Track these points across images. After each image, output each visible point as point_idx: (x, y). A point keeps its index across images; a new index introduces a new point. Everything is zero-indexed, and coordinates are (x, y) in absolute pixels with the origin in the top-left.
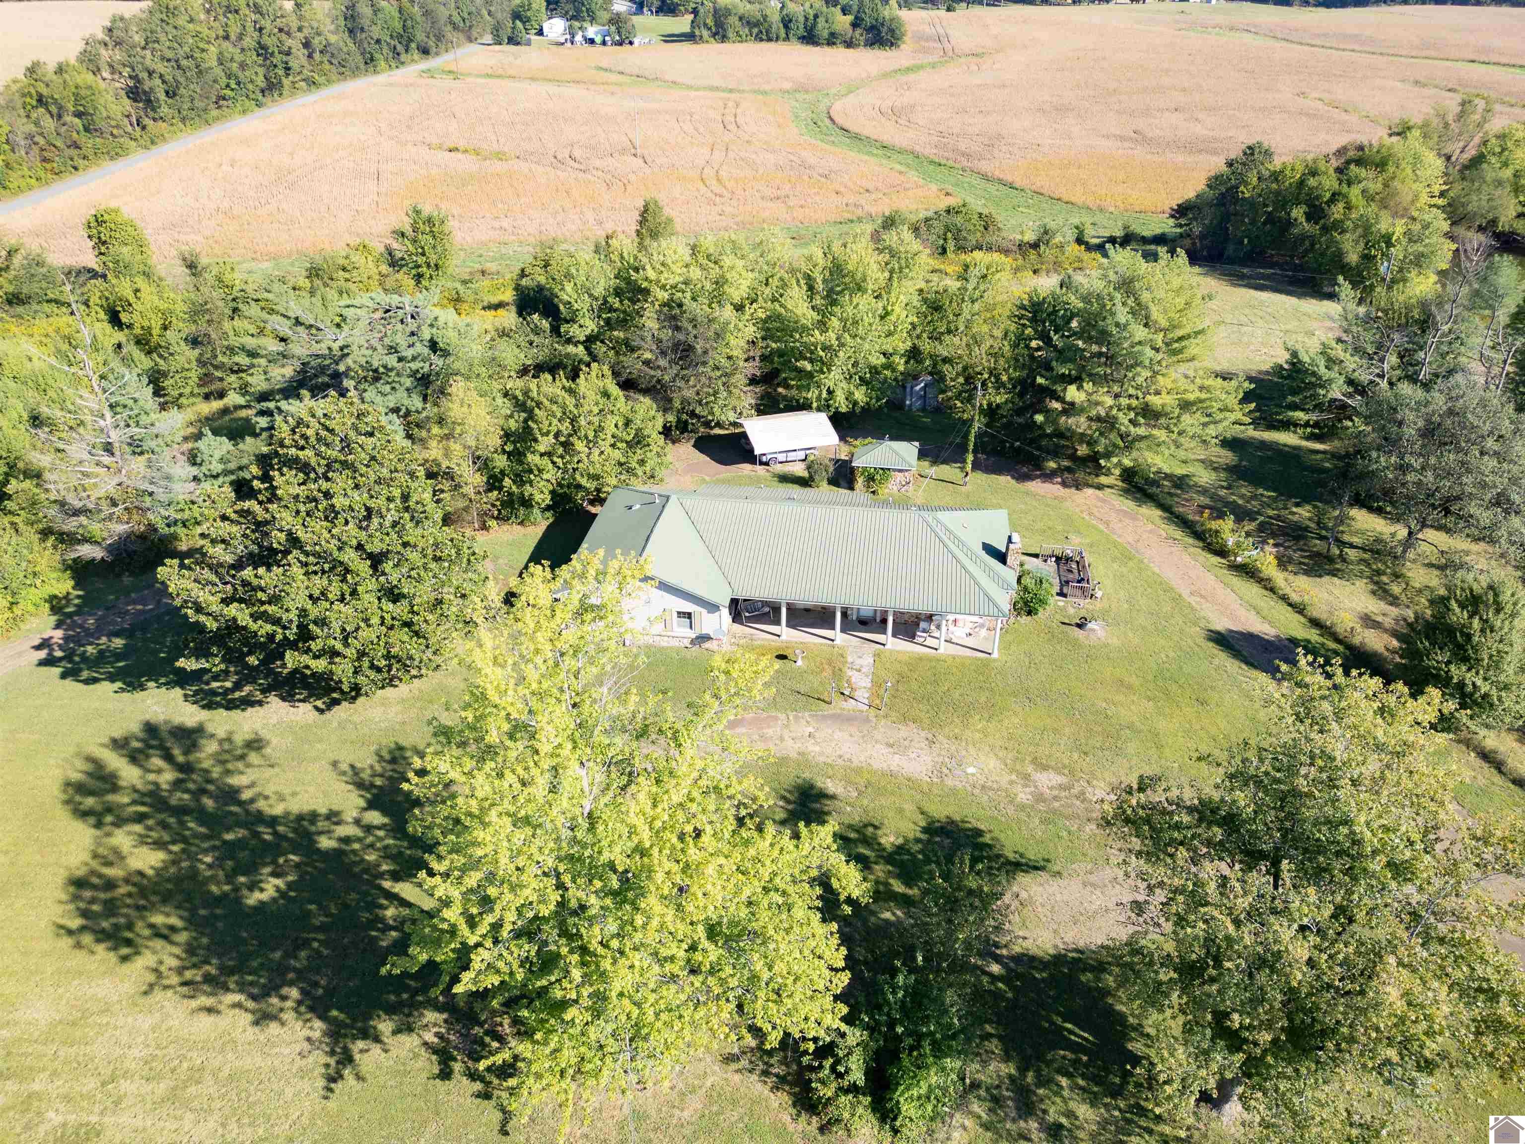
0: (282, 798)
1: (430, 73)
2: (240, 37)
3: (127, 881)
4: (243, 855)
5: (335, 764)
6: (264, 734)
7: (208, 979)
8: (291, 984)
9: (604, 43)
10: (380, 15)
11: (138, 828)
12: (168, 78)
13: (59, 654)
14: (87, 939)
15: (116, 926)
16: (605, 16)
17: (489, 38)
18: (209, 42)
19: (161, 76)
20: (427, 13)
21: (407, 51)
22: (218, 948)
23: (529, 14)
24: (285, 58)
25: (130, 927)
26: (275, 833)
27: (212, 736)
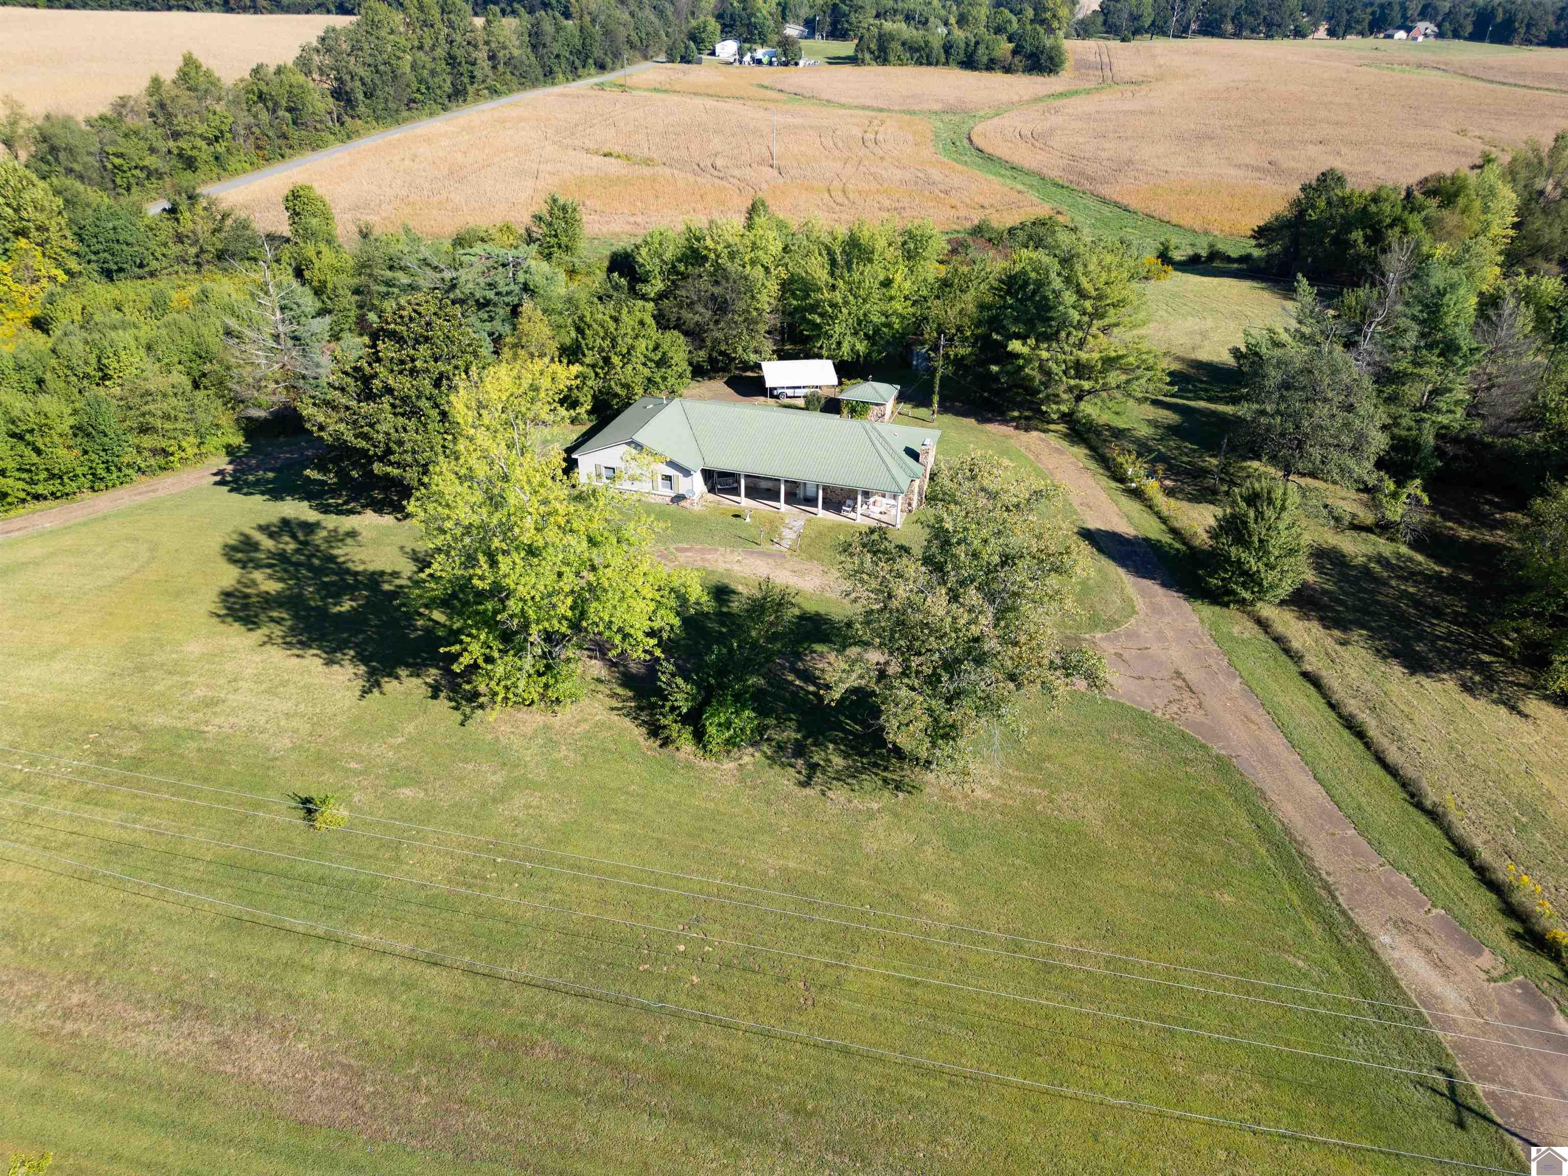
0: (363, 563)
1: (601, 87)
2: (433, 48)
3: (258, 595)
4: (333, 589)
5: (402, 548)
6: (358, 528)
7: (300, 642)
8: (350, 648)
9: (770, 63)
10: (562, 33)
11: (269, 571)
12: (368, 81)
13: (229, 479)
14: (230, 619)
15: (248, 616)
16: (776, 38)
17: (662, 57)
18: (404, 51)
19: (361, 79)
20: (607, 33)
21: (584, 67)
22: (307, 629)
23: (703, 35)
24: (470, 68)
25: (256, 616)
26: (356, 580)
27: (325, 528)
